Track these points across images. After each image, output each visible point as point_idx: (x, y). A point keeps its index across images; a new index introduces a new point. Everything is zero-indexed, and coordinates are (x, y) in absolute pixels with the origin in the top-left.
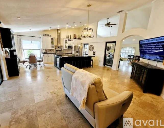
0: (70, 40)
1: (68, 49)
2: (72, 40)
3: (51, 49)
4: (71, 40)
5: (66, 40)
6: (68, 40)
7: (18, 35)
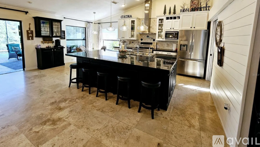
0: (171, 18)
1: (164, 40)
2: (179, 17)
3: (130, 39)
4: (175, 18)
5: (161, 20)
6: (168, 18)
7: (98, 23)
